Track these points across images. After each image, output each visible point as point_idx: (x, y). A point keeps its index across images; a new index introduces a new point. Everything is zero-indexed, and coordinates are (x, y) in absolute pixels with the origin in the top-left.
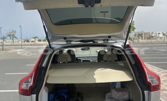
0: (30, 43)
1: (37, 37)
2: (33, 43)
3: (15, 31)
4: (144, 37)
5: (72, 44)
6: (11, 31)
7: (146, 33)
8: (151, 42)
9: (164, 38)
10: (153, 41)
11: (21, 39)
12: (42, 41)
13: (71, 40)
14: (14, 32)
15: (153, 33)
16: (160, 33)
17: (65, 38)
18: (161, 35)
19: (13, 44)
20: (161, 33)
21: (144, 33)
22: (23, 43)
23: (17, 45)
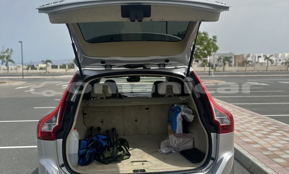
0: (38, 71)
1: (50, 61)
2: (44, 71)
3: (12, 51)
4: (233, 63)
5: (113, 70)
6: (5, 50)
7: (238, 55)
8: (246, 71)
9: (266, 65)
10: (249, 68)
11: (22, 64)
12: (59, 67)
13: (112, 64)
14: (9, 51)
15: (248, 56)
16: (260, 57)
17: (103, 62)
18: (262, 60)
19: (8, 73)
20: (262, 55)
21: (235, 56)
22: (25, 71)
23: (15, 74)
